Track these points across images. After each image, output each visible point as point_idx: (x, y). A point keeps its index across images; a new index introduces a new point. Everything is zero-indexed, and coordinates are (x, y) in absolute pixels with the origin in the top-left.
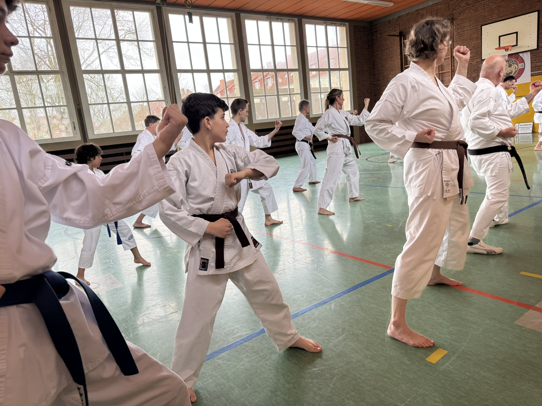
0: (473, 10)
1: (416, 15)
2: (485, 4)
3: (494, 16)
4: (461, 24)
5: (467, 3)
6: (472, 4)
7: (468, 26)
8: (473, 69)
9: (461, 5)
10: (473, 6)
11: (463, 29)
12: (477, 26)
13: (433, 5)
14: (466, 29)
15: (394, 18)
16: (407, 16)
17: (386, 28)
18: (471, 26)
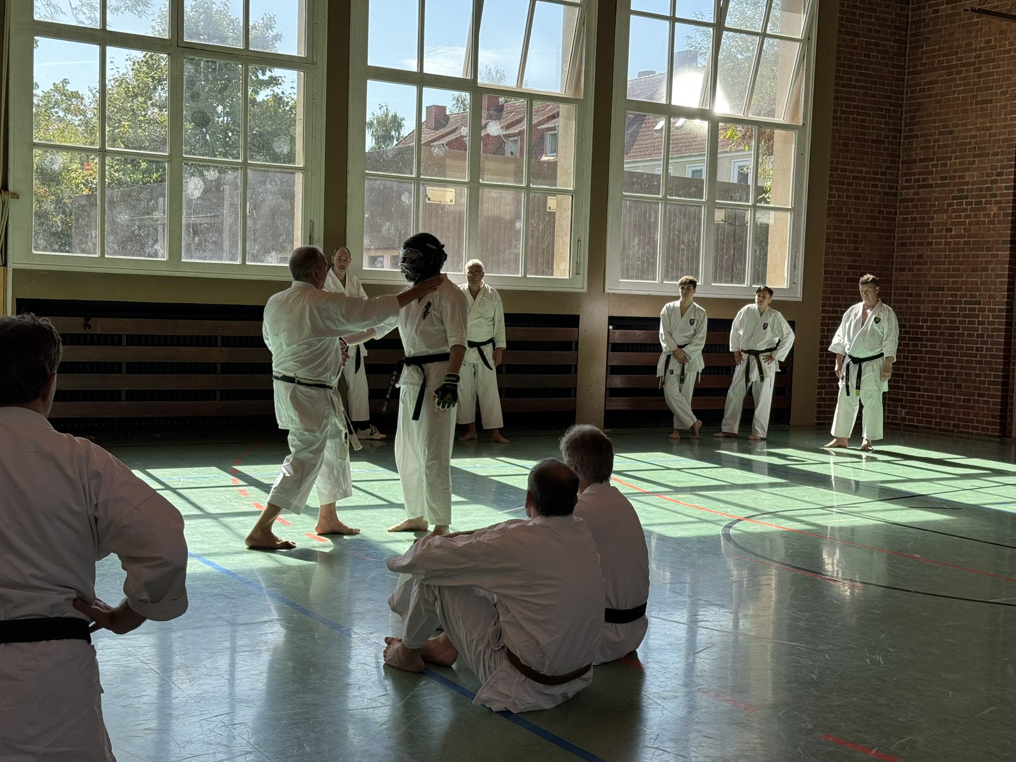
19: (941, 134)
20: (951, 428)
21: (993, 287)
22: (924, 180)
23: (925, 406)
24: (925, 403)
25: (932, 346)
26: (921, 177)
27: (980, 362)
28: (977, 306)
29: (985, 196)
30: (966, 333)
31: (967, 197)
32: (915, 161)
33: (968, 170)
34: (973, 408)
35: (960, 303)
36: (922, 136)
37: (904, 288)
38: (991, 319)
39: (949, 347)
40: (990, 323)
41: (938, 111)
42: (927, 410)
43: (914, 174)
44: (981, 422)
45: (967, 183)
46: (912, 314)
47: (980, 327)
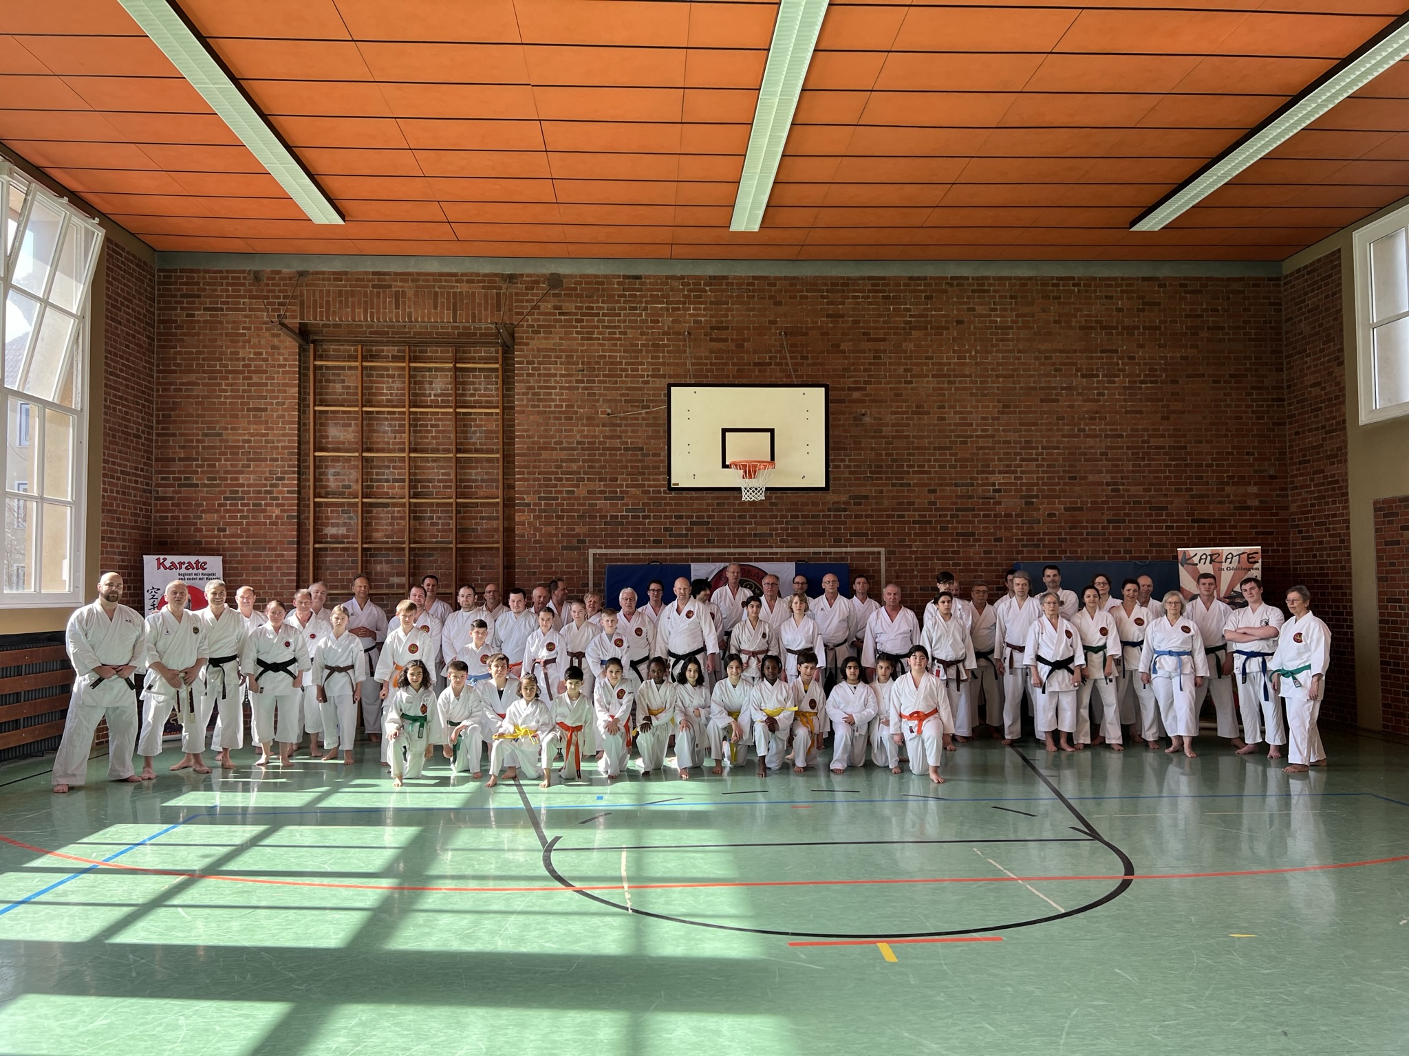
0: (577, 333)
1: (374, 286)
2: (614, 327)
3: (643, 370)
4: (539, 363)
5: (560, 308)
6: (576, 314)
7: (562, 375)
8: (578, 511)
9: (538, 307)
10: (577, 321)
11: (545, 381)
12: (588, 382)
13: (441, 274)
14: (557, 382)
15: (279, 272)
16: (335, 279)
17: (237, 297)
18: (573, 379)
19: (205, 435)
22: (186, 479)
26: (182, 476)
29: (265, 499)
31: (243, 499)
32: (173, 460)
33: (242, 472)
36: (181, 435)
41: (200, 412)
43: (174, 472)
45: (242, 485)
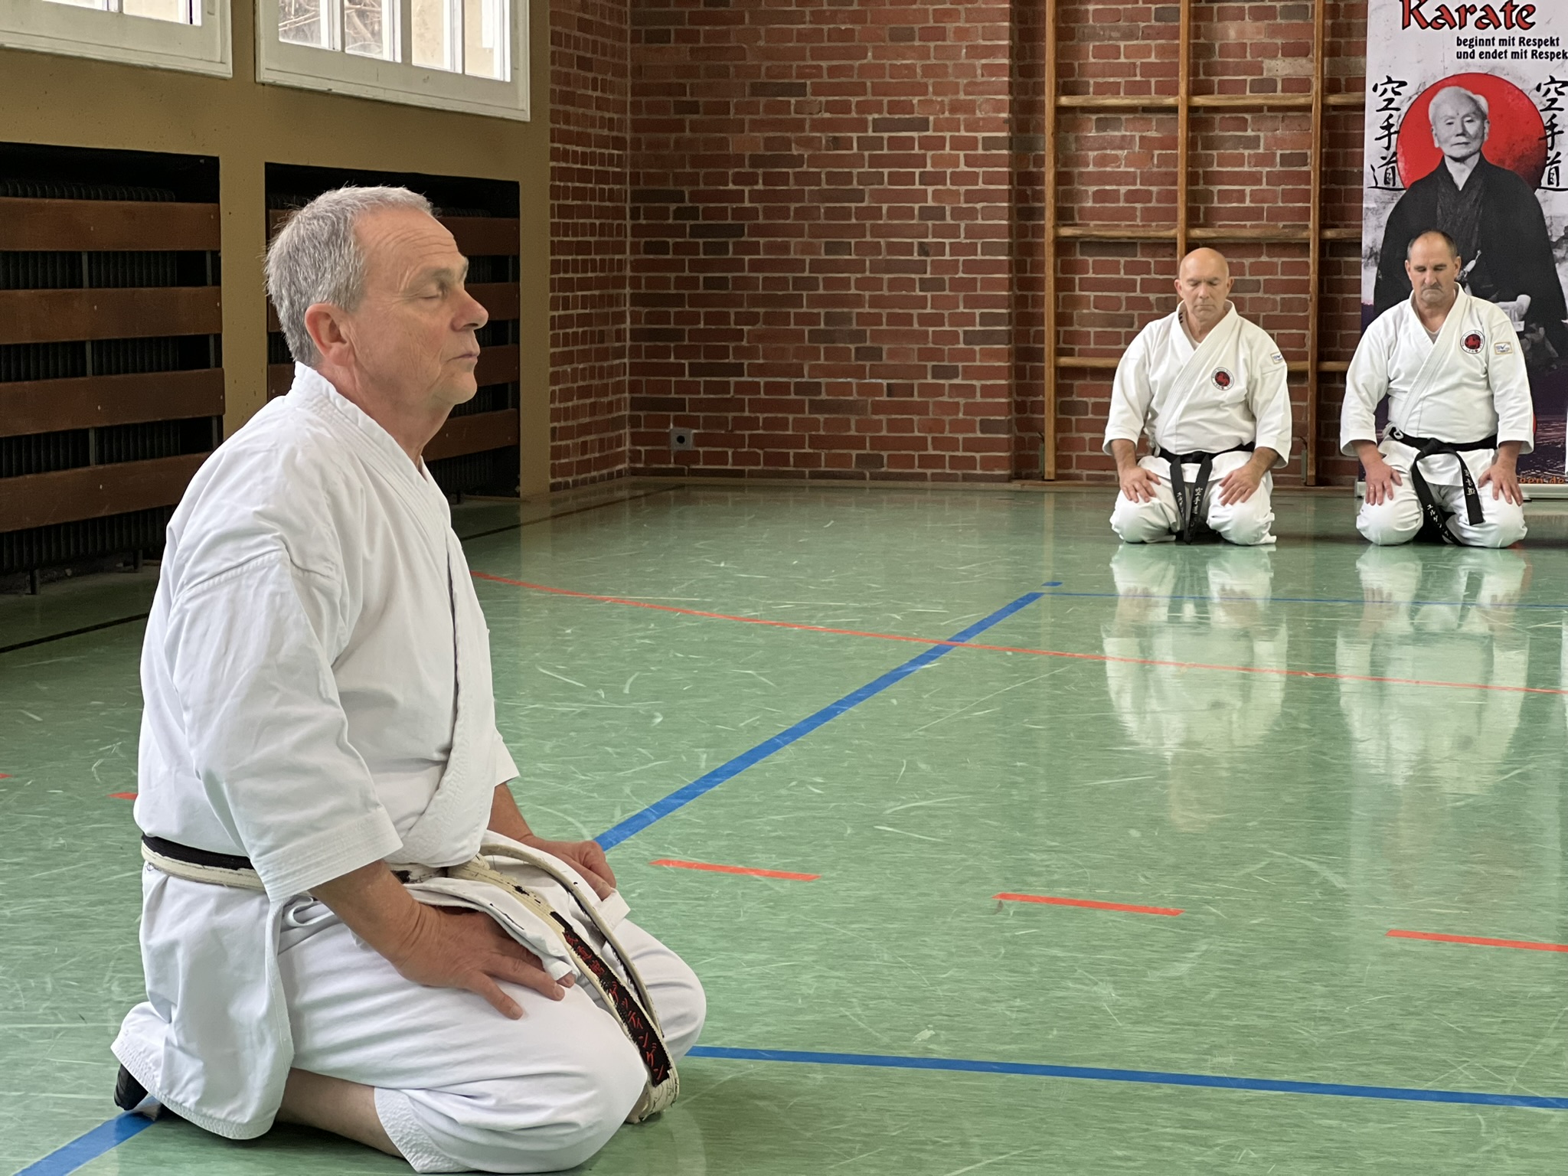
20: (853, 468)
21: (963, 81)
23: (761, 416)
24: (758, 406)
25: (771, 248)
27: (936, 284)
28: (915, 134)
30: (885, 207)
34: (922, 409)
35: (861, 126)
37: (668, 90)
38: (963, 167)
39: (830, 248)
40: (957, 178)
42: (769, 424)
44: (952, 444)
46: (698, 161)
47: (930, 189)
